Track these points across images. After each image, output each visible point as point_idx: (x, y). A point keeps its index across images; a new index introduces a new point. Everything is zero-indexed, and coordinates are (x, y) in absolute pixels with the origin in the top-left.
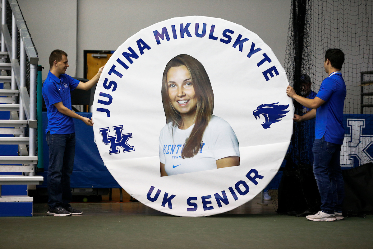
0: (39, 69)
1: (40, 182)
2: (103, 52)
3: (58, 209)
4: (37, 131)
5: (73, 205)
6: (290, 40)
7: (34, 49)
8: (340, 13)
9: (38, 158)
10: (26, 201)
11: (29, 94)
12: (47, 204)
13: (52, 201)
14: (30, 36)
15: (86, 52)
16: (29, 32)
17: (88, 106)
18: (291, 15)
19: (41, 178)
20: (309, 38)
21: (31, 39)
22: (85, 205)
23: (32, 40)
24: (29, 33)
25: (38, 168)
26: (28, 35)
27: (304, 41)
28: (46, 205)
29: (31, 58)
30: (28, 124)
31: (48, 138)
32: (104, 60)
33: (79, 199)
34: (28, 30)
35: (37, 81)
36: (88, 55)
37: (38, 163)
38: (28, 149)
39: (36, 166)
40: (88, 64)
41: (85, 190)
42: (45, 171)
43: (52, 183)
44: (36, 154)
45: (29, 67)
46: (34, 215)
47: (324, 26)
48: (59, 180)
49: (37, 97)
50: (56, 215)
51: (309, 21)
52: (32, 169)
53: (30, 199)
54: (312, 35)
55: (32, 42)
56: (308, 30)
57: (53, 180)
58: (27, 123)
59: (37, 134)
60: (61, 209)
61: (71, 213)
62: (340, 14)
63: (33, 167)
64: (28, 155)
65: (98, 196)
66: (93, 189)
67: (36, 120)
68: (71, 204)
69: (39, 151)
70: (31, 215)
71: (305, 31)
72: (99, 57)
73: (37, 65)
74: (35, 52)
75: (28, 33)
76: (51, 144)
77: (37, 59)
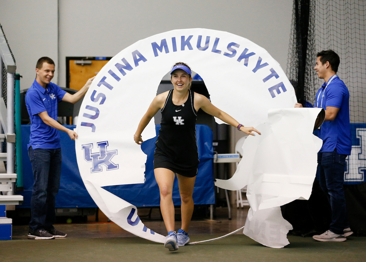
0: (17, 77)
1: (20, 202)
2: (87, 58)
3: (41, 231)
4: (16, 146)
5: (57, 227)
6: (292, 43)
7: (11, 56)
8: (347, 12)
9: (17, 176)
10: (4, 223)
11: (6, 105)
12: (28, 226)
13: (34, 223)
14: (7, 42)
15: (68, 59)
16: (5, 37)
17: (71, 118)
18: (293, 16)
19: (20, 198)
20: (314, 41)
21: (8, 45)
22: (69, 227)
23: (9, 47)
24: (6, 39)
25: (17, 187)
26: (5, 41)
27: (308, 44)
28: (26, 227)
29: (8, 66)
30: (5, 139)
31: (30, 153)
32: (89, 68)
33: (62, 220)
34: (4, 35)
35: (15, 91)
36: (71, 62)
37: (17, 182)
38: (6, 166)
39: (15, 184)
40: (71, 72)
41: (69, 210)
42: (25, 190)
43: (35, 203)
44: (15, 171)
45: (6, 76)
46: (13, 239)
47: (329, 27)
48: (44, 200)
49: (15, 109)
50: (37, 238)
51: (313, 22)
52: (11, 188)
53: (9, 221)
54: (316, 37)
55: (9, 48)
56: (312, 31)
57: (37, 200)
58: (4, 137)
59: (16, 149)
60: (43, 231)
61: (53, 236)
62: (347, 14)
63: (11, 186)
64: (6, 172)
65: (83, 216)
66: (78, 209)
67: (14, 134)
68: (54, 226)
69: (18, 168)
70: (10, 239)
71: (309, 33)
72: (83, 65)
73: (15, 74)
74: (12, 59)
75: (4, 39)
76: (33, 160)
77: (15, 67)
